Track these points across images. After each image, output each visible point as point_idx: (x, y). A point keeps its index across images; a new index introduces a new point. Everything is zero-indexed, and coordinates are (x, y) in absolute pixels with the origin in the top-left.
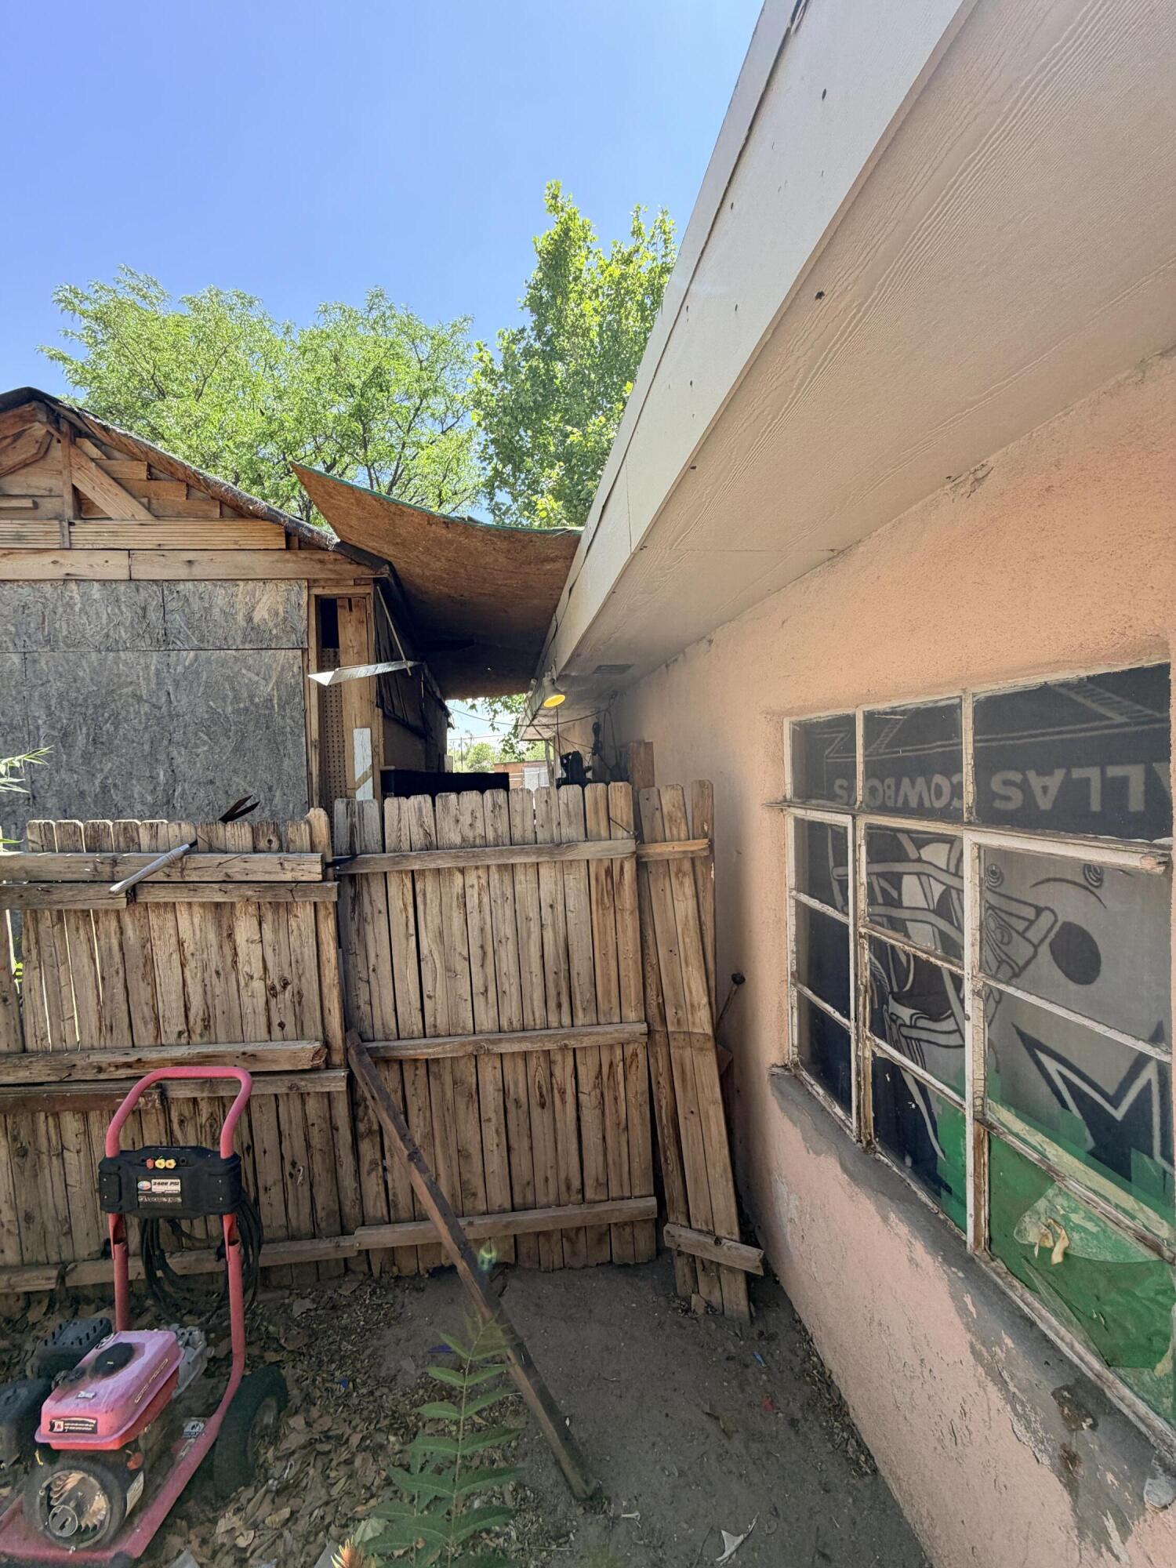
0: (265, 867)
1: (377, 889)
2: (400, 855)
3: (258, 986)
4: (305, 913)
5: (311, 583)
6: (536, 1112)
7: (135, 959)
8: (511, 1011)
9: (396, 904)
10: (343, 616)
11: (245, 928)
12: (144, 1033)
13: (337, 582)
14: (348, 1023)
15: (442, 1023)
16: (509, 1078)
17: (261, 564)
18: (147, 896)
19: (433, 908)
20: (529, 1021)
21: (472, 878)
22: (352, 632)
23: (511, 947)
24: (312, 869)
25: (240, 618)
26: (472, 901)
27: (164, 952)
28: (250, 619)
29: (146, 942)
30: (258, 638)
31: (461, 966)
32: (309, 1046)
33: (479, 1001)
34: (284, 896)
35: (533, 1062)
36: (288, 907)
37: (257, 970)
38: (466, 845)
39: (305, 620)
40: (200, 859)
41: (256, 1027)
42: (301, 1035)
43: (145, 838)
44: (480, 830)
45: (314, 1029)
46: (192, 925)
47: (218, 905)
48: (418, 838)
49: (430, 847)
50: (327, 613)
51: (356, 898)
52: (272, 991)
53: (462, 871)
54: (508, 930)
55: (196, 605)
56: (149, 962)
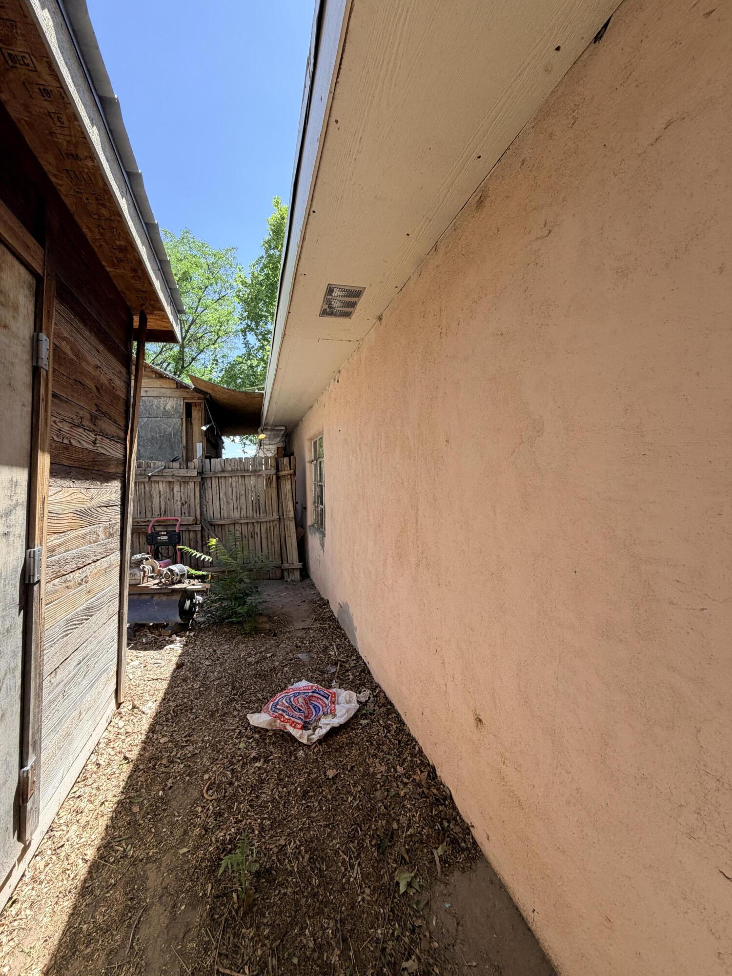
0: (183, 472)
1: (209, 481)
2: (215, 473)
3: (179, 503)
4: (192, 485)
5: (184, 399)
6: (250, 539)
7: (148, 495)
8: (244, 513)
9: (214, 485)
10: (193, 408)
11: (176, 488)
12: (149, 515)
13: (192, 399)
14: (201, 515)
15: (226, 515)
17: (168, 392)
18: (153, 479)
19: (224, 487)
20: (248, 515)
21: (234, 479)
22: (196, 414)
23: (244, 497)
24: (195, 474)
25: (162, 408)
26: (234, 485)
27: (155, 493)
28: (165, 409)
29: (151, 491)
30: (167, 414)
31: (231, 501)
32: (192, 518)
33: (235, 510)
34: (187, 480)
35: (249, 526)
36: (188, 482)
37: (179, 499)
38: (233, 471)
39: (182, 409)
40: (167, 470)
41: (178, 514)
42: (190, 516)
43: (152, 465)
44: (236, 467)
45: (193, 514)
46: (162, 487)
47: (170, 482)
48: (220, 469)
49: (223, 471)
50: (188, 407)
51: (203, 484)
52: (182, 504)
53: (232, 477)
54: (243, 492)
55: (148, 404)
56: (151, 496)
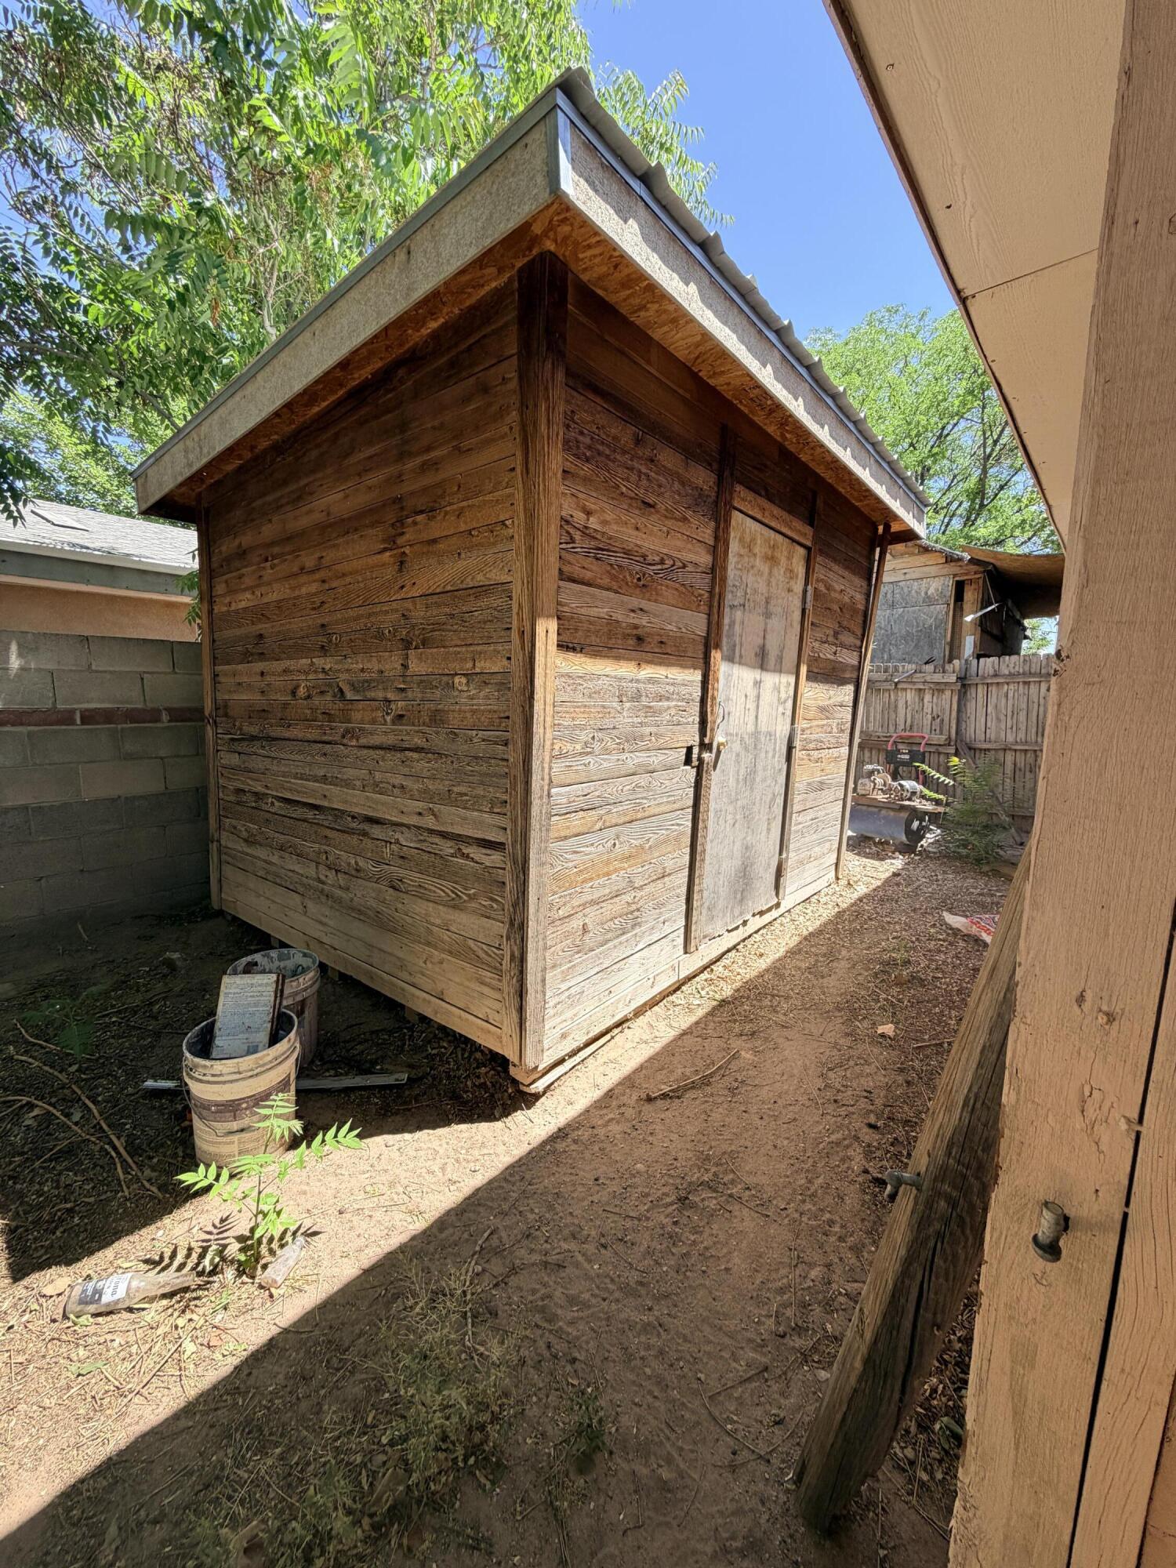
0: (938, 677)
1: (973, 690)
2: (984, 678)
3: (929, 717)
4: (948, 693)
5: (955, 576)
6: (1028, 773)
7: (892, 706)
8: (1021, 736)
9: (980, 695)
10: (967, 588)
11: (927, 698)
12: (892, 729)
13: (966, 574)
14: (957, 733)
15: (993, 737)
16: (1018, 760)
17: (933, 570)
18: (900, 686)
19: (994, 697)
20: (1029, 739)
21: (1011, 687)
22: (970, 595)
23: (1025, 712)
24: (953, 679)
25: (923, 594)
26: (1011, 695)
27: (901, 704)
28: (926, 593)
29: (896, 700)
30: (929, 601)
31: (1003, 718)
32: (944, 737)
33: (1009, 731)
34: (943, 687)
35: (1029, 755)
36: (943, 691)
37: (929, 711)
38: (1011, 675)
39: (950, 591)
40: (918, 675)
41: (927, 730)
42: (941, 734)
43: (901, 669)
44: (1017, 669)
45: (946, 732)
46: (910, 696)
47: (920, 690)
48: (991, 672)
49: (996, 675)
50: (960, 588)
51: (965, 693)
52: (933, 719)
53: (1008, 684)
54: (1024, 706)
55: (906, 590)
56: (896, 707)
